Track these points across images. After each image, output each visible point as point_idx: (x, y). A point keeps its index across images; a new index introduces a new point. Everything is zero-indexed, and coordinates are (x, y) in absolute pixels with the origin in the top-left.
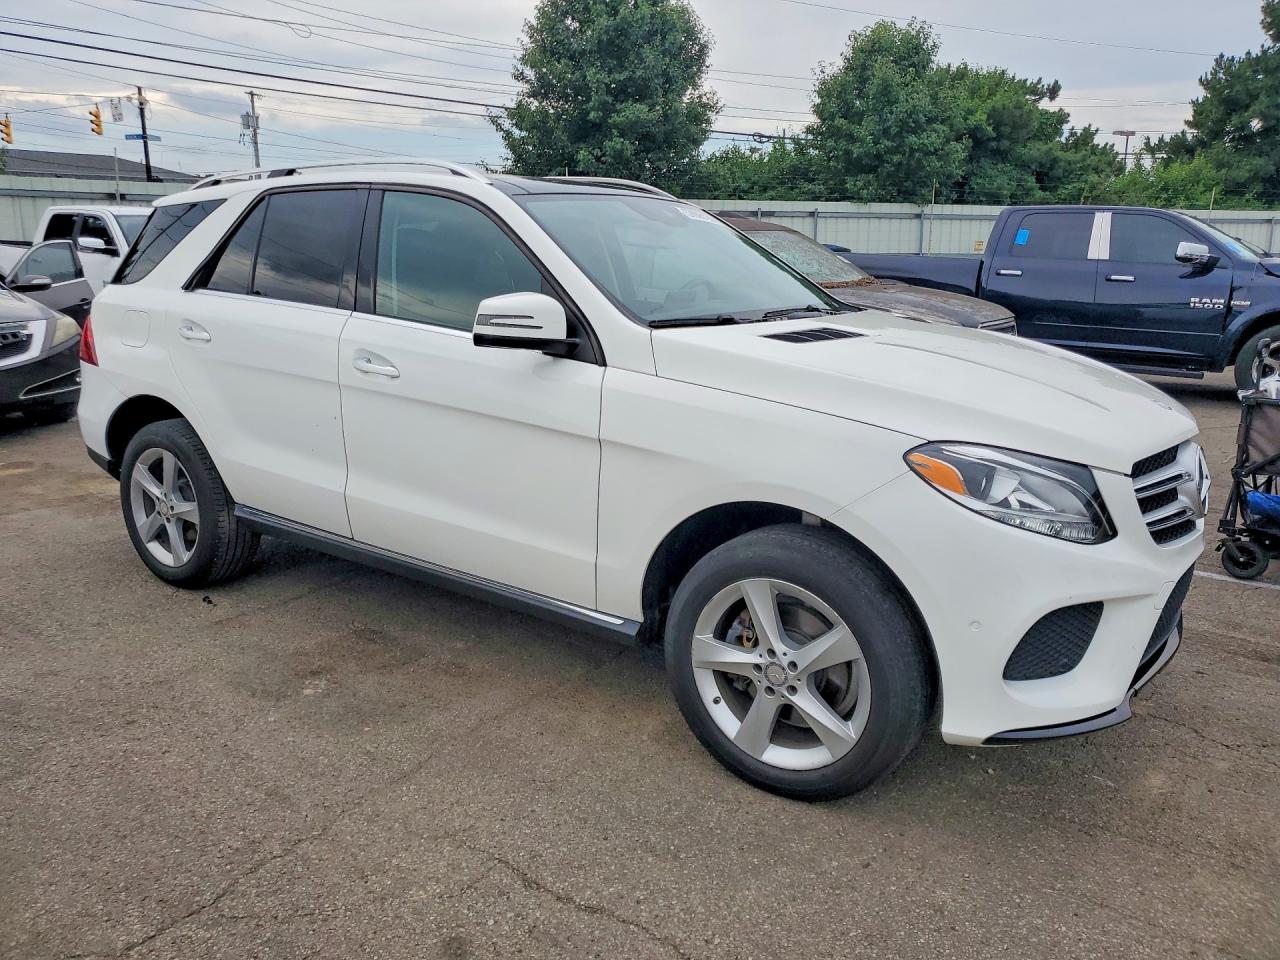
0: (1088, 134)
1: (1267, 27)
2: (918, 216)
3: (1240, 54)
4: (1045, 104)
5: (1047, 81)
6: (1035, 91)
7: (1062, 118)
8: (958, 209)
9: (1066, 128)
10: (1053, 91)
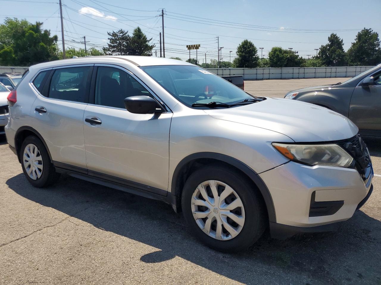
0: (302, 57)
1: (329, 40)
2: (281, 69)
3: (325, 45)
4: (296, 54)
5: (296, 52)
6: (295, 53)
7: (298, 56)
8: (286, 68)
9: (299, 57)
10: (297, 52)
